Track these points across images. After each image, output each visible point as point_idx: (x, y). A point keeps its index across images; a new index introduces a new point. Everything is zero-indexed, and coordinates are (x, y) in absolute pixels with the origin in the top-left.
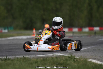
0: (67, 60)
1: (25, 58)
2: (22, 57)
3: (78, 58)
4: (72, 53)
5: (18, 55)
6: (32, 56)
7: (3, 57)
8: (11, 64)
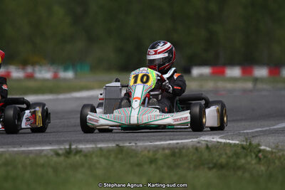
0: (237, 155)
1: (120, 150)
2: (114, 145)
3: (268, 149)
4: (253, 137)
5: (102, 141)
6: (140, 144)
7: (62, 147)
8: (82, 165)
